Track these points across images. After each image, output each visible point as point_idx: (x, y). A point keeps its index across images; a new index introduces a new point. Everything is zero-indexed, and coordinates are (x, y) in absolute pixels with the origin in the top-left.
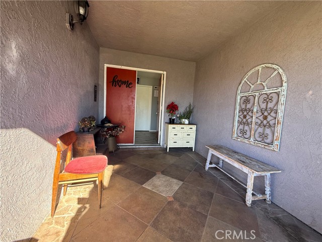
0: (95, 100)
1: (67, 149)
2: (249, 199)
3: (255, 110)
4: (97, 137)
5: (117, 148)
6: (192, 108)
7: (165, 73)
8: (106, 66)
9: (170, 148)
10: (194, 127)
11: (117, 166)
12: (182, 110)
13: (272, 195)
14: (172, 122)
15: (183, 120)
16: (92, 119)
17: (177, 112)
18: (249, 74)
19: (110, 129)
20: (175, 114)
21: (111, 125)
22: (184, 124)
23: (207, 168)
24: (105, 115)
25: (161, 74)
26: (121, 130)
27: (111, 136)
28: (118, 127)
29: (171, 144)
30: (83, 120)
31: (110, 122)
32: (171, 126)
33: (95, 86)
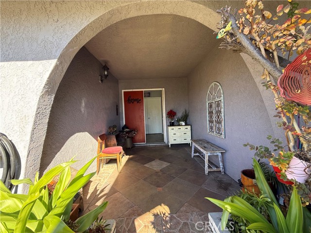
0: (117, 115)
1: (102, 142)
2: (207, 170)
3: (214, 112)
4: (117, 137)
5: (133, 146)
6: (187, 113)
7: (164, 89)
8: (123, 91)
9: (171, 145)
10: (189, 127)
11: (131, 156)
12: (179, 114)
13: (224, 168)
14: (172, 124)
15: (181, 122)
16: (114, 126)
17: (175, 117)
18: (210, 88)
19: (127, 132)
20: (173, 118)
21: (128, 130)
22: (182, 125)
23: (192, 156)
24: (124, 124)
25: (161, 91)
26: (135, 133)
27: (128, 137)
28: (133, 131)
29: (172, 142)
30: (110, 128)
31: (128, 128)
32: (170, 128)
33: (117, 106)
